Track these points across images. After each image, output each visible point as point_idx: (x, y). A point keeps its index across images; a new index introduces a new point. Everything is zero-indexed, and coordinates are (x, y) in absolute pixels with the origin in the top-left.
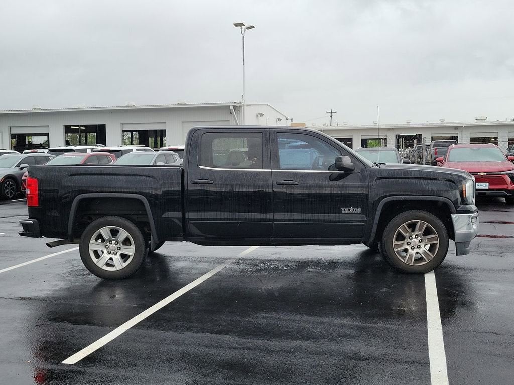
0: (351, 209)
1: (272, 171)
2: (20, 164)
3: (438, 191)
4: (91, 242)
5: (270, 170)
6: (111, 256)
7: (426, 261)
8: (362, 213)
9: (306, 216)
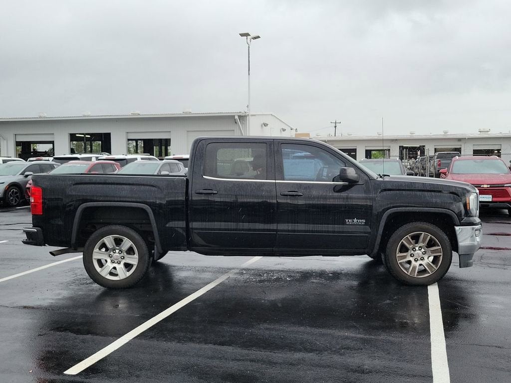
0: (355, 220)
1: (277, 181)
2: (25, 171)
3: (442, 203)
4: (95, 251)
5: (274, 181)
6: (115, 265)
7: (429, 273)
8: (366, 224)
9: (311, 227)
